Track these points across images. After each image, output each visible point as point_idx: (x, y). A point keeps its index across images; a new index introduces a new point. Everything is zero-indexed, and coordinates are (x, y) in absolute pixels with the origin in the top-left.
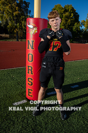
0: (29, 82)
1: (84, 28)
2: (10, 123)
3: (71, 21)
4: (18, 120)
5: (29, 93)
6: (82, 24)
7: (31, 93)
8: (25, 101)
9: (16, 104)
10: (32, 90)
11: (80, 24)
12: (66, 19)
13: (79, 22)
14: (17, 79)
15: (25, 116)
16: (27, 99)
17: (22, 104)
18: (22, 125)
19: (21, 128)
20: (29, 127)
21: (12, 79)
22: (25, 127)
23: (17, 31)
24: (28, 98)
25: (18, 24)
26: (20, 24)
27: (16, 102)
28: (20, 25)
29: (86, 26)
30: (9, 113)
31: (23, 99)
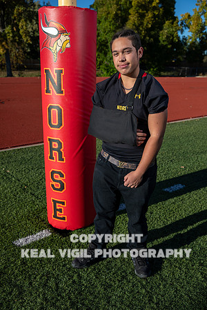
0: (54, 183)
1: (190, 34)
2: (10, 294)
3: (154, 16)
4: (31, 284)
5: (56, 210)
6: (182, 23)
7: (60, 210)
8: (46, 233)
9: (21, 241)
10: (63, 203)
11: (179, 23)
12: (140, 11)
13: (175, 18)
14: (19, 176)
15: (48, 273)
16: (50, 226)
17: (39, 242)
18: (44, 294)
19: (42, 304)
20: (63, 298)
21: (6, 177)
22: (53, 299)
23: (7, 50)
24: (54, 226)
25: (8, 29)
26: (12, 29)
27: (23, 236)
28: (13, 32)
29: (194, 31)
30: (5, 268)
31: (41, 229)
